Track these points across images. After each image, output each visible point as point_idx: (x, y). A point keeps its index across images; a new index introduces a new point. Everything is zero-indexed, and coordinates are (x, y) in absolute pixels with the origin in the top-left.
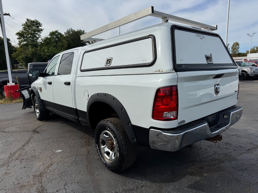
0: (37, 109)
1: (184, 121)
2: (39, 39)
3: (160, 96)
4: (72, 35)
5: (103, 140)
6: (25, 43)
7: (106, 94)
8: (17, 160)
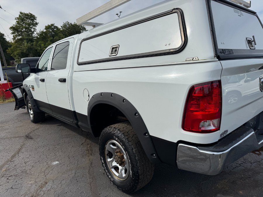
0: (31, 110)
1: (226, 131)
2: (34, 33)
3: (194, 96)
4: (69, 28)
5: (109, 152)
6: (19, 37)
7: (112, 94)
8: (4, 178)
